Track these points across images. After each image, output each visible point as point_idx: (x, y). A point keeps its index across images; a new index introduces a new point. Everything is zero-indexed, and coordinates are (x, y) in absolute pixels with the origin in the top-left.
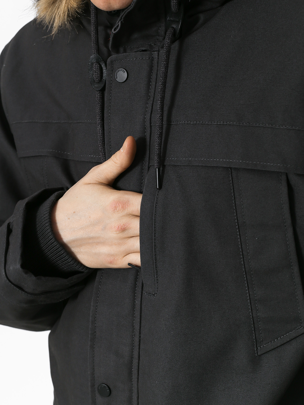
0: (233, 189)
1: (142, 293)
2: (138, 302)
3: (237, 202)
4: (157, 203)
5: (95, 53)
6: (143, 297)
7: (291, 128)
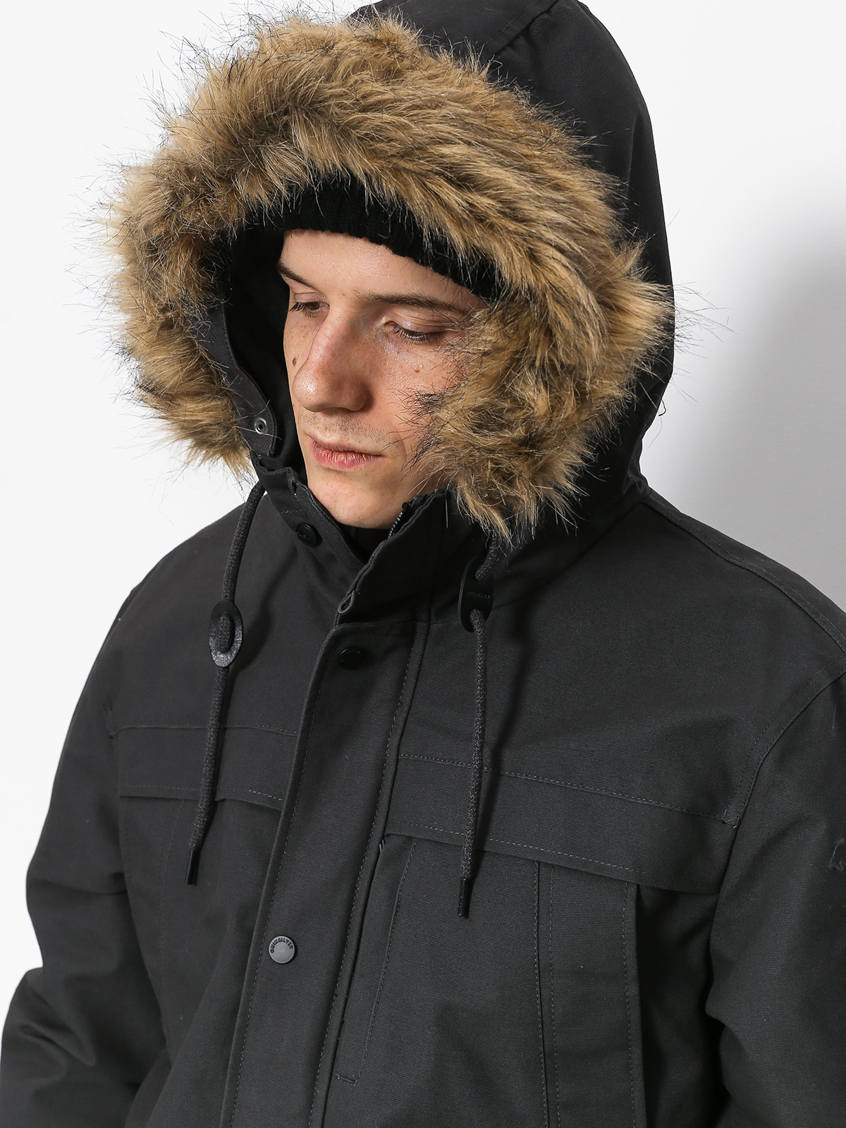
0: (538, 901)
1: (331, 1074)
2: (320, 1092)
3: (541, 926)
4: (398, 906)
5: (227, 596)
6: (332, 1082)
7: (656, 805)
